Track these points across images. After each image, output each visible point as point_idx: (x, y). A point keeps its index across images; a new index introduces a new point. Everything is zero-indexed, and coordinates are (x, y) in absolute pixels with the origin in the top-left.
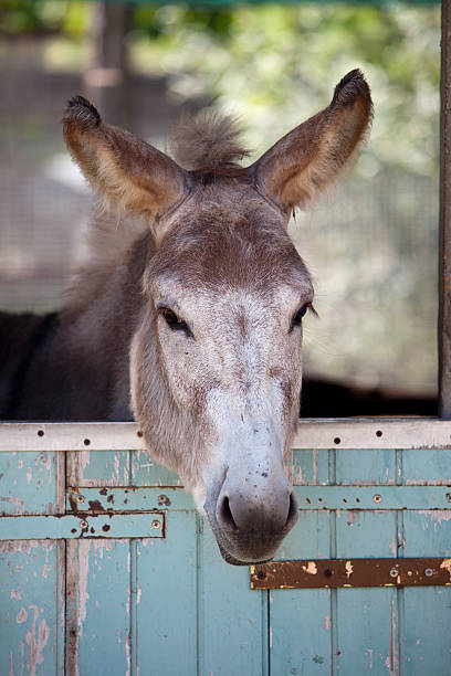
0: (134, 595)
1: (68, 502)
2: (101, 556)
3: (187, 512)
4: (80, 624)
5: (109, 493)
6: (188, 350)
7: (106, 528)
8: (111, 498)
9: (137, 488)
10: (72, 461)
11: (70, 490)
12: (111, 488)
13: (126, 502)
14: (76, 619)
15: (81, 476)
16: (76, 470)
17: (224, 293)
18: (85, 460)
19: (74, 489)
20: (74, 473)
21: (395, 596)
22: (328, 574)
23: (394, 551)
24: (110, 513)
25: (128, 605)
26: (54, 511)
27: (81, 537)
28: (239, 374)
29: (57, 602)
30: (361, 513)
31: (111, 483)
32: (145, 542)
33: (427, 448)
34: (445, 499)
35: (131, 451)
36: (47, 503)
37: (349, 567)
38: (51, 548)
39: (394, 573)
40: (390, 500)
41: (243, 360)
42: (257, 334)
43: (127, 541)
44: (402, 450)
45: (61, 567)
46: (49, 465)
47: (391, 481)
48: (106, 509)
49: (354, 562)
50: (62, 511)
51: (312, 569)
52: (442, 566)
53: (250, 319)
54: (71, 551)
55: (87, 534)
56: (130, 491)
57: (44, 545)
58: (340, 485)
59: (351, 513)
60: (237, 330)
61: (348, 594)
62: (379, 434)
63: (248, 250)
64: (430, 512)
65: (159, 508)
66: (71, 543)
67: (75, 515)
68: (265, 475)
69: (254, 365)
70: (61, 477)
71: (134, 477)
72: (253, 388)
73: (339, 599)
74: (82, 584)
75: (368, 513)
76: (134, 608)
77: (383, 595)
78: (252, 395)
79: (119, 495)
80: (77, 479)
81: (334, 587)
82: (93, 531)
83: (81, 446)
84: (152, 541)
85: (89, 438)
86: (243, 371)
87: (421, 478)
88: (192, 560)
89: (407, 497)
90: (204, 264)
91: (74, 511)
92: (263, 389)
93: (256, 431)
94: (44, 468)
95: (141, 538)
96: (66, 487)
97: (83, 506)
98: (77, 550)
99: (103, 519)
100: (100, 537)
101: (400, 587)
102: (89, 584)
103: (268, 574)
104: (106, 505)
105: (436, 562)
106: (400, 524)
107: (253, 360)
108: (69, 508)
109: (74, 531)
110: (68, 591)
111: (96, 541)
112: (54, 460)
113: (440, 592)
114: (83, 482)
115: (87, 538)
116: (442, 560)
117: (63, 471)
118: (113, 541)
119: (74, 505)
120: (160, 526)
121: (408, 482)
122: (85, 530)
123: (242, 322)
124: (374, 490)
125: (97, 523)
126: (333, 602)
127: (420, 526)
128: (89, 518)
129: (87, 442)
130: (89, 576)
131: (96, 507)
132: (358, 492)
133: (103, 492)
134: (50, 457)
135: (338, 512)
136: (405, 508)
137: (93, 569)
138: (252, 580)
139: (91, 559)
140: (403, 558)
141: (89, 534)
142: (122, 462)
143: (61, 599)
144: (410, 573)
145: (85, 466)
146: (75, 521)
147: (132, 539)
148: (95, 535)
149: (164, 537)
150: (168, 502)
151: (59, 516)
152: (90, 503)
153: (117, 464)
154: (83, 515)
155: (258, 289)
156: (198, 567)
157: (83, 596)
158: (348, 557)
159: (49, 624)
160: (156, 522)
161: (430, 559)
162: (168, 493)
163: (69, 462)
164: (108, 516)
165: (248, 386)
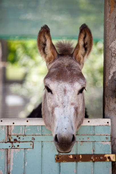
0: (25, 164)
1: (8, 139)
2: (17, 153)
3: (39, 142)
4: (11, 171)
5: (19, 137)
6: (51, 97)
7: (18, 146)
8: (19, 138)
9: (26, 135)
10: (9, 128)
11: (9, 136)
12: (19, 135)
13: (23, 139)
14: (10, 170)
15: (12, 132)
16: (11, 131)
17: (61, 83)
18: (13, 128)
19: (10, 136)
20: (10, 131)
21: (93, 164)
22: (75, 158)
23: (92, 152)
24: (19, 142)
25: (23, 166)
26: (5, 141)
27: (12, 148)
28: (62, 103)
29: (5, 165)
30: (84, 142)
31: (19, 134)
32: (28, 150)
33: (101, 125)
34: (105, 139)
35: (25, 126)
36: (3, 139)
37: (81, 156)
38: (4, 151)
39: (92, 158)
40: (91, 139)
41: (64, 100)
42: (68, 94)
43: (24, 149)
44: (94, 126)
45: (6, 156)
46: (3, 129)
47: (92, 134)
48: (18, 141)
49: (82, 155)
50: (7, 141)
51: (71, 157)
52: (105, 156)
53: (67, 90)
54: (9, 152)
55: (13, 147)
56: (25, 136)
57: (2, 150)
58: (79, 135)
59: (81, 142)
60: (63, 92)
61: (80, 163)
62: (89, 122)
63: (69, 73)
64: (102, 142)
65: (32, 141)
66: (9, 150)
67: (10, 142)
68: (66, 129)
69: (67, 101)
70: (7, 132)
71: (25, 132)
72: (66, 107)
73: (78, 165)
74: (12, 161)
75: (86, 142)
76: (25, 167)
77: (89, 164)
78: (65, 109)
79: (22, 137)
80: (11, 133)
81: (77, 162)
82: (15, 147)
83: (12, 124)
84: (30, 149)
85: (14, 122)
86: (64, 103)
87: (99, 133)
88: (40, 154)
89: (96, 138)
90: (57, 75)
91: (10, 141)
92: (68, 108)
93: (65, 118)
94: (2, 130)
95: (27, 149)
96: (8, 135)
97: (12, 140)
98: (10, 152)
99: (17, 144)
100: (17, 148)
101: (94, 162)
102: (13, 161)
103: (60, 158)
104: (18, 140)
105: (103, 155)
106: (94, 145)
107: (67, 100)
108: (9, 140)
109: (10, 147)
110: (8, 162)
111: (15, 149)
112: (5, 128)
113: (104, 163)
114: (12, 134)
115: (13, 148)
116: (105, 155)
117: (7, 131)
118: (20, 149)
119: (10, 140)
120: (32, 145)
121: (96, 134)
122: (13, 146)
123: (65, 91)
124: (88, 136)
125: (15, 144)
126: (77, 165)
127: (99, 146)
128: (14, 143)
129: (14, 123)
130: (13, 158)
131: (15, 140)
132: (83, 137)
133: (18, 136)
134: (4, 127)
135: (78, 142)
136: (95, 141)
137: (14, 156)
138: (56, 160)
139: (14, 154)
140: (95, 154)
141: (14, 147)
142: (23, 129)
143: (6, 165)
144: (96, 158)
145: (13, 129)
146: (10, 144)
147: (25, 149)
148: (15, 148)
149: (33, 148)
150: (34, 139)
151: (6, 143)
152: (14, 139)
153: (21, 129)
154: (12, 143)
155: (70, 83)
156: (42, 156)
157: (12, 164)
158: (80, 153)
159: (3, 171)
160: (31, 144)
161: (102, 154)
162: (34, 137)
163: (9, 129)
164: (19, 143)
165: (65, 106)
